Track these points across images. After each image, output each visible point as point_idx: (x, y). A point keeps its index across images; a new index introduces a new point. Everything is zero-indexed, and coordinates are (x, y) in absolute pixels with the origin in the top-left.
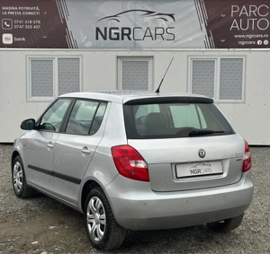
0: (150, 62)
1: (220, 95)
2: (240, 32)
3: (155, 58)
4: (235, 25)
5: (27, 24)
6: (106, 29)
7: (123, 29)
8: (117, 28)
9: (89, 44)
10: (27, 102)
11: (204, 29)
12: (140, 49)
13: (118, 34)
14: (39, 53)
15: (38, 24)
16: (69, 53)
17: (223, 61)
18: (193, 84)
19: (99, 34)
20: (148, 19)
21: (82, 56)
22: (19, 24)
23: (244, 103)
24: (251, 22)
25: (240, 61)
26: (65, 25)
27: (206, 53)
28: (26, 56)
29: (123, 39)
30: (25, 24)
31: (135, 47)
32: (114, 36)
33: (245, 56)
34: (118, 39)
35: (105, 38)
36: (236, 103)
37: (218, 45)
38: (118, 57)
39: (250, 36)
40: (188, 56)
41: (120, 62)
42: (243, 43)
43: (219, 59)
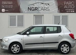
0: (43, 17)
2: (67, 9)
3: (44, 15)
4: (65, 7)
7: (35, 8)
9: (26, 12)
10: (9, 28)
11: (57, 8)
12: (40, 13)
13: (34, 9)
14: (12, 14)
15: (12, 6)
16: (21, 14)
18: (55, 23)
20: (42, 5)
21: (24, 15)
23: (68, 27)
24: (69, 6)
26: (19, 7)
27: (58, 14)
28: (9, 15)
30: (8, 6)
31: (39, 13)
33: (68, 15)
34: (34, 10)
35: (30, 10)
37: (61, 12)
39: (69, 10)
40: (53, 15)
41: (35, 17)
42: (68, 12)
43: (61, 16)
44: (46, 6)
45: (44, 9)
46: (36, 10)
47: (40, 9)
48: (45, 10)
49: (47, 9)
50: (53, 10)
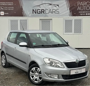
0: (51, 21)
1: (74, 32)
2: (81, 11)
3: (53, 19)
4: (79, 8)
6: (36, 10)
7: (42, 10)
8: (40, 10)
11: (69, 10)
13: (40, 12)
15: (12, 8)
16: (24, 18)
18: (65, 28)
19: (34, 11)
21: (28, 19)
22: (6, 8)
23: (82, 34)
24: (84, 7)
25: (80, 20)
26: (22, 9)
27: (69, 18)
28: (9, 19)
29: (42, 13)
30: (8, 8)
31: (46, 16)
32: (39, 12)
33: (82, 19)
34: (40, 13)
37: (73, 15)
38: (40, 19)
39: (84, 12)
40: (64, 19)
43: (74, 20)
44: (55, 8)
45: (52, 11)
46: (43, 13)
47: (47, 12)
48: (54, 13)
49: (56, 12)
50: (64, 13)
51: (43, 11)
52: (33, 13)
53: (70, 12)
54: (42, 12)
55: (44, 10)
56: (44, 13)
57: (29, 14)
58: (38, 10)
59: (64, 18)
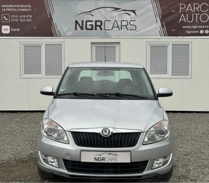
0: (117, 47)
1: (172, 72)
2: (187, 24)
3: (121, 44)
4: (183, 18)
5: (22, 18)
8: (92, 21)
9: (69, 33)
10: (21, 78)
11: (159, 22)
12: (110, 37)
13: (92, 25)
14: (30, 40)
15: (29, 18)
16: (54, 40)
17: (174, 46)
18: (151, 64)
19: (77, 25)
20: (116, 14)
21: (64, 42)
23: (191, 78)
24: (195, 16)
25: (187, 46)
26: (51, 19)
27: (160, 40)
28: (21, 42)
29: (96, 29)
30: (19, 18)
31: (106, 36)
32: (89, 27)
33: (191, 42)
34: (92, 29)
36: (185, 78)
37: (170, 34)
38: (92, 43)
39: (195, 27)
40: (147, 42)
41: (94, 47)
42: (189, 32)
43: (171, 44)
46: (98, 28)
48: (124, 29)
49: (129, 26)
50: (148, 29)
51: (99, 24)
52: (76, 29)
53: (163, 26)
54: (96, 26)
55: (101, 22)
56: (101, 29)
57: (68, 30)
58: (87, 21)
59: (148, 40)
